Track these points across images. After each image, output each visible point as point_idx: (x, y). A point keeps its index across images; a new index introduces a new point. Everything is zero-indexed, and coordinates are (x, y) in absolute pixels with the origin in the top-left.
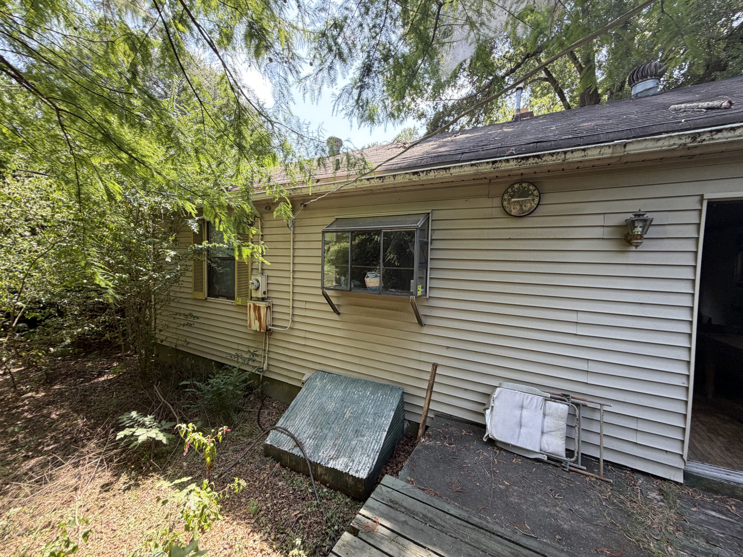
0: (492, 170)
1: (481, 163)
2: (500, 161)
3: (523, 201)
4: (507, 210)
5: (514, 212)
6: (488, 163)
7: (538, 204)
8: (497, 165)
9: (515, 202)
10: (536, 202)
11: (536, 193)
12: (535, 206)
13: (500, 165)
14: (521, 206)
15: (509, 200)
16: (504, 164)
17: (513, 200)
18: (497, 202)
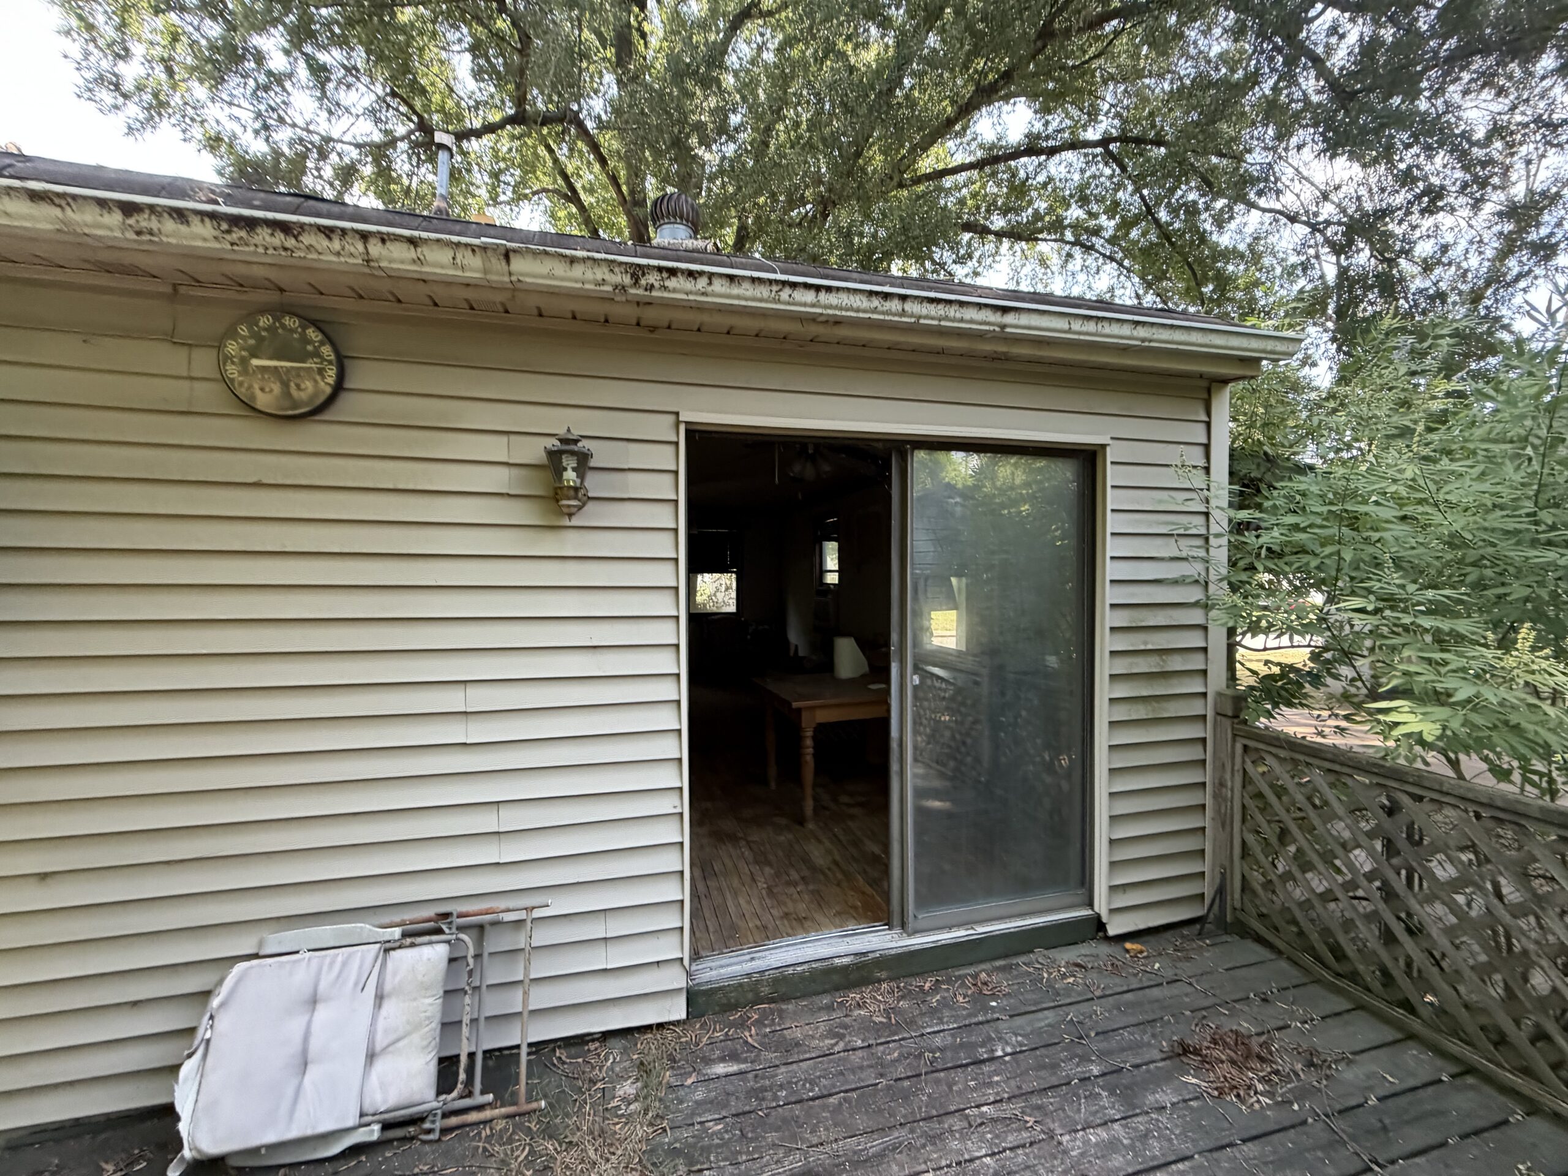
0: (131, 235)
1: (75, 197)
2: (152, 208)
3: (289, 370)
4: (241, 392)
5: (263, 401)
6: (102, 203)
7: (339, 388)
8: (143, 221)
9: (264, 369)
10: (331, 381)
11: (327, 351)
12: (328, 390)
13: (154, 224)
14: (285, 385)
15: (244, 362)
16: (170, 225)
17: (255, 362)
18: (204, 361)
